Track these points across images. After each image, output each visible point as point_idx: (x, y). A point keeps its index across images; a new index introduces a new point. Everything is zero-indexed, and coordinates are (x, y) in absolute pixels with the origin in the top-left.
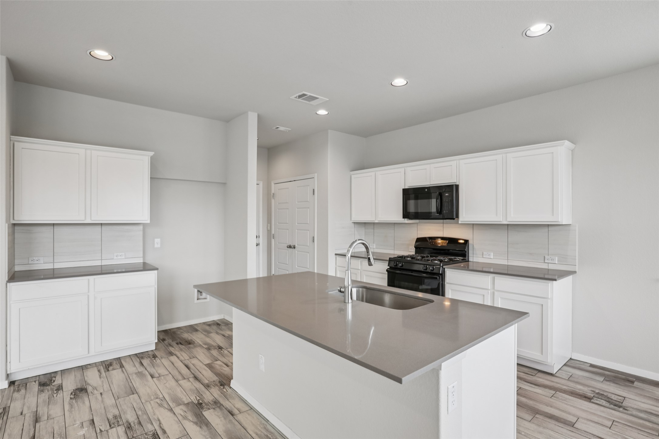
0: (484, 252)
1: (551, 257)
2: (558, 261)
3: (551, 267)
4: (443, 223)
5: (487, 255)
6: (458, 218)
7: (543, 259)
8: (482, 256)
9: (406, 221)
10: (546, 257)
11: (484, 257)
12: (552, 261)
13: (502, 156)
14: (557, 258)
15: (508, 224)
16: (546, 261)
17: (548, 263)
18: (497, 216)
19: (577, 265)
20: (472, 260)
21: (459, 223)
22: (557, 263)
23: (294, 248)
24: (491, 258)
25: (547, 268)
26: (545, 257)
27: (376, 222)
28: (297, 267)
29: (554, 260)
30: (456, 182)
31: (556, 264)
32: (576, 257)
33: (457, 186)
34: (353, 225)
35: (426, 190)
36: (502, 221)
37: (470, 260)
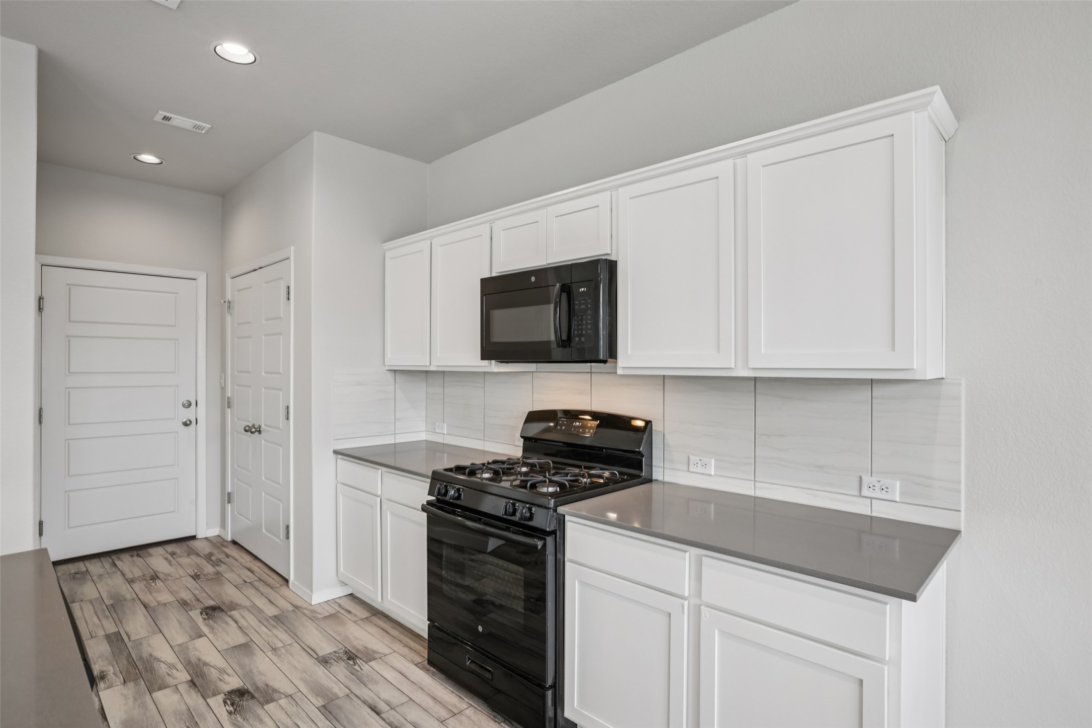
0: (691, 457)
1: (879, 481)
2: (902, 493)
3: (881, 511)
4: (591, 373)
5: (699, 465)
6: (616, 359)
7: (857, 484)
8: (685, 468)
9: (493, 366)
10: (866, 479)
11: (692, 469)
12: (884, 492)
13: (735, 164)
14: (898, 483)
15: (755, 378)
16: (865, 492)
17: (871, 498)
18: (719, 351)
19: (963, 508)
20: (660, 478)
21: (618, 373)
22: (898, 500)
23: (260, 432)
24: (711, 475)
25: (869, 513)
26: (861, 477)
27: (432, 368)
28: (263, 478)
29: (889, 490)
30: (609, 252)
31: (896, 502)
32: (959, 483)
33: (612, 266)
34: (390, 377)
35: (533, 279)
36: (733, 366)
37: (654, 478)
